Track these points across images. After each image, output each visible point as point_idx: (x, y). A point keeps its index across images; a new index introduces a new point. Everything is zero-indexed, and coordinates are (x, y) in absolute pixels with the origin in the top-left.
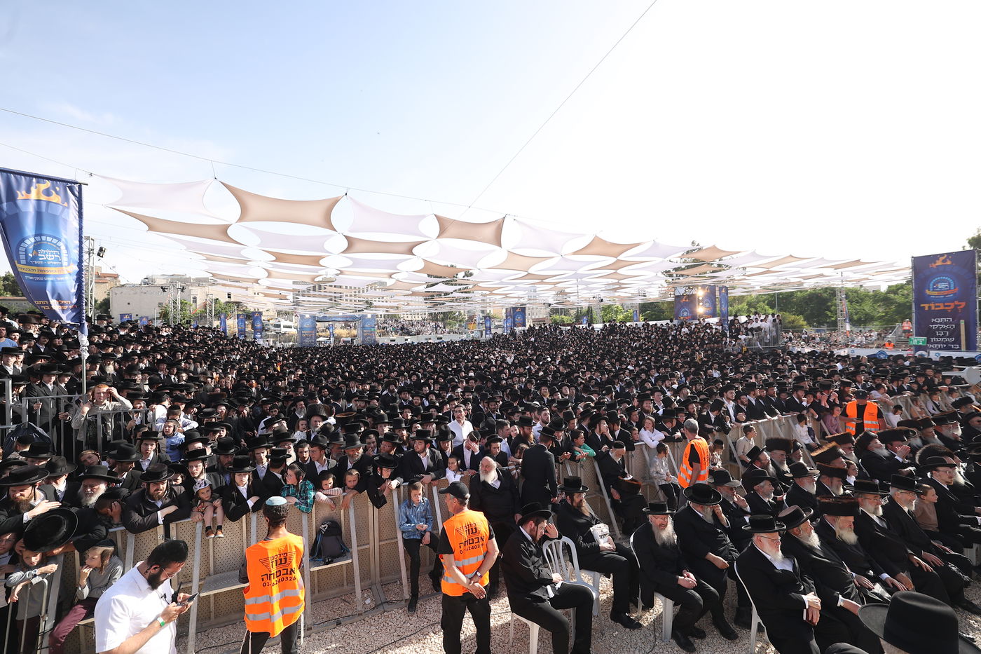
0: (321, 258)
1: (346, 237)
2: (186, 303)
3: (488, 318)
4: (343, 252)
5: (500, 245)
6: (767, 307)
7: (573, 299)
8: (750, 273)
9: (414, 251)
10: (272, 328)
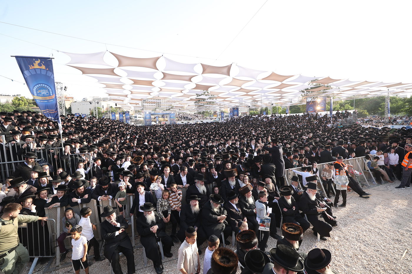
0: (152, 81)
1: (163, 73)
2: (100, 108)
3: (222, 113)
4: (161, 79)
5: (229, 75)
6: (349, 106)
7: (259, 104)
8: (342, 90)
9: (192, 80)
10: (134, 118)
